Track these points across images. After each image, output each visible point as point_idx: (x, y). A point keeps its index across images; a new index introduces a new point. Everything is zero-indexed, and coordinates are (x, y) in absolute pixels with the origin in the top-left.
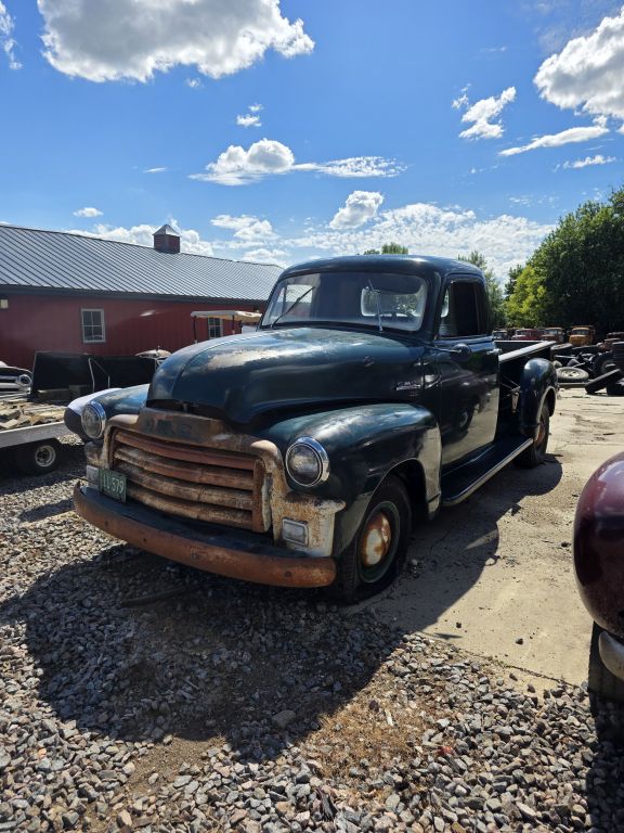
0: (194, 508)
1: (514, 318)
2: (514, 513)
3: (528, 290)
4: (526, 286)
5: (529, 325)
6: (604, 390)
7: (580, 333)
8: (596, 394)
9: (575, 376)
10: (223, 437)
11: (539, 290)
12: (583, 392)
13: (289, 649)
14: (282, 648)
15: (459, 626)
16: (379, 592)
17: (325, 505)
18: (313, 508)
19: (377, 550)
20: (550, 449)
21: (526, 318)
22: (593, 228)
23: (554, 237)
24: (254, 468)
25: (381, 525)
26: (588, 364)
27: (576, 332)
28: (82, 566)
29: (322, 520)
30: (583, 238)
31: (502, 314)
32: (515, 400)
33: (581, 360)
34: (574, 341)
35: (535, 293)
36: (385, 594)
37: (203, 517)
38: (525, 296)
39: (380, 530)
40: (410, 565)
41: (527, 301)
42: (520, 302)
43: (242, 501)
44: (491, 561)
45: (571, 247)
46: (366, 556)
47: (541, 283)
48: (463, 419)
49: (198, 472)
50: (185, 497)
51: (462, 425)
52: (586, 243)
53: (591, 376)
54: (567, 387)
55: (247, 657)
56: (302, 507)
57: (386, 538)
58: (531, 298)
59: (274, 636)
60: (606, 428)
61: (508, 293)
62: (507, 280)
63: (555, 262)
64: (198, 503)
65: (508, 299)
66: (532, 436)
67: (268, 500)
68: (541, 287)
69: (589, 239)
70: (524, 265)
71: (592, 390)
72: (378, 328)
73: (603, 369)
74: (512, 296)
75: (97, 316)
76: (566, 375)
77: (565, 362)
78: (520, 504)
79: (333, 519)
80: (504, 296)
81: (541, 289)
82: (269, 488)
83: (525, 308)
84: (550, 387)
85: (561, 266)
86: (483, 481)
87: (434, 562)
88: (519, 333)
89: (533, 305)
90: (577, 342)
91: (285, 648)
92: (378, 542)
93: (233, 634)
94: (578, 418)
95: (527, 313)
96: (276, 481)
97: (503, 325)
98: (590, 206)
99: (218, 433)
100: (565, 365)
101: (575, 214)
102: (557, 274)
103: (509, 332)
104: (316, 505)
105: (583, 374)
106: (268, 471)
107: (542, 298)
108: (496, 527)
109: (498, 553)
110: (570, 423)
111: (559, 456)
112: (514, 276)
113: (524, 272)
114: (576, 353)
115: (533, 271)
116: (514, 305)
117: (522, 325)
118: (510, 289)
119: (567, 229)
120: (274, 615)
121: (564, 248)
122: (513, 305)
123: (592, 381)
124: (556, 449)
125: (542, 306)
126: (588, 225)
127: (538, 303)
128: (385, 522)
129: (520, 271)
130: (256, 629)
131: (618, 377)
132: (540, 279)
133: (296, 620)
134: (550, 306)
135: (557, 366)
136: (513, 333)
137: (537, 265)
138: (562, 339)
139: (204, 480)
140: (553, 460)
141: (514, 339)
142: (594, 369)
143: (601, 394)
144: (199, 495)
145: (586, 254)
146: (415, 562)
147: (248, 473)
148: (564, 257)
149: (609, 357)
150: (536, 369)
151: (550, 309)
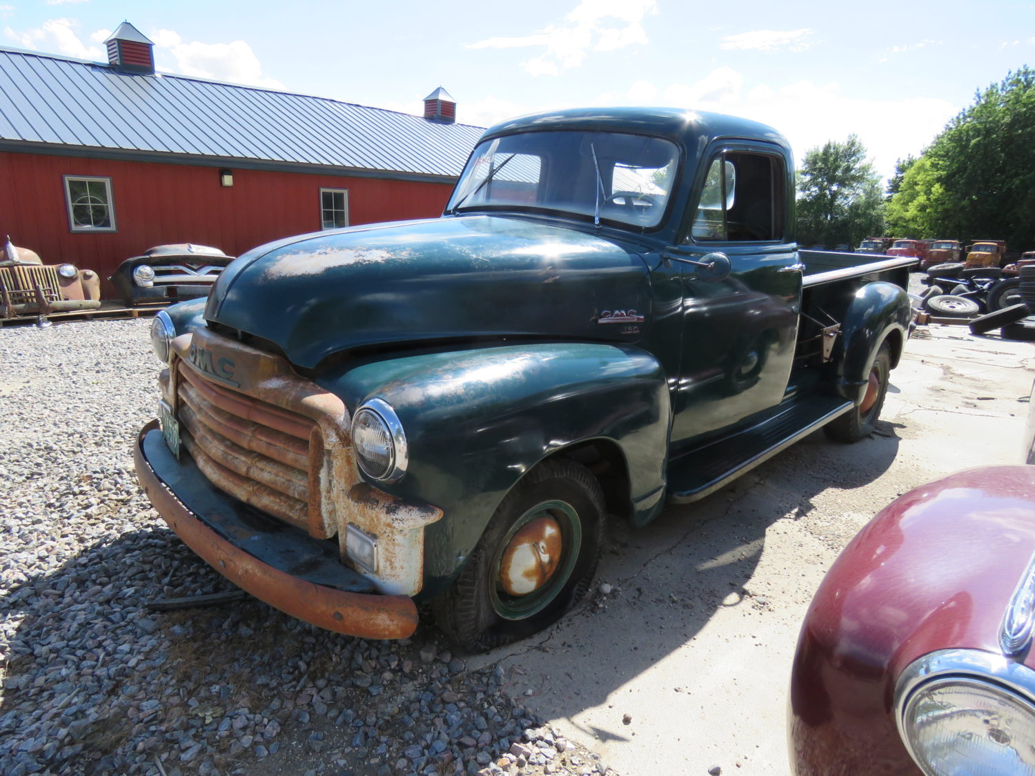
0: (246, 486)
1: (895, 225)
2: (798, 516)
3: (918, 188)
4: (916, 184)
5: (914, 234)
6: (998, 331)
7: (983, 249)
8: (985, 336)
9: (959, 308)
10: (274, 384)
11: (933, 189)
12: (965, 331)
13: (345, 723)
14: (335, 719)
15: (627, 721)
16: (529, 635)
17: (402, 513)
18: (384, 518)
19: (528, 574)
20: (886, 415)
21: (912, 226)
22: (1025, 105)
23: (965, 117)
24: (310, 438)
25: (540, 536)
26: (981, 293)
27: (978, 248)
28: (150, 536)
29: (399, 538)
30: (1007, 119)
31: (879, 218)
32: (829, 345)
33: (971, 286)
34: (974, 258)
35: (928, 192)
36: (536, 640)
37: (255, 501)
38: (913, 197)
39: (535, 547)
40: (599, 593)
41: (916, 202)
42: (906, 204)
43: (299, 485)
44: (733, 597)
45: (988, 132)
46: (509, 582)
47: (939, 180)
48: (747, 361)
49: (248, 432)
50: (232, 468)
51: (745, 370)
52: (1011, 126)
53: (983, 309)
54: (945, 323)
55: (272, 729)
56: (369, 512)
57: (545, 558)
58: (922, 199)
59: (334, 694)
60: (984, 388)
61: (891, 191)
62: (892, 174)
63: (961, 153)
64: (246, 479)
65: (889, 200)
66: (854, 396)
67: (329, 492)
68: (937, 186)
69: (1018, 120)
70: (917, 155)
71: (979, 329)
72: (591, 219)
73: (1001, 301)
74: (896, 196)
75: (339, 198)
76: (945, 306)
77: (947, 288)
78: (813, 501)
79: (421, 535)
80: (885, 195)
81: (937, 189)
82: (329, 473)
83: (912, 211)
84: (893, 326)
85: (970, 157)
86: (752, 466)
87: (639, 590)
88: (899, 245)
89: (922, 208)
90: (978, 262)
91: (340, 719)
92: (532, 563)
93: (274, 683)
94: (947, 369)
95: (914, 220)
96: (338, 463)
97: (879, 232)
98: (1026, 73)
99: (269, 377)
100: (947, 292)
101: (1000, 86)
102: (962, 169)
103: (885, 242)
104: (388, 513)
105: (972, 306)
106: (327, 447)
107: (936, 200)
108: (763, 535)
109: (747, 586)
110: (933, 376)
111: (902, 426)
112: (902, 169)
113: (916, 165)
114: (967, 276)
115: (928, 164)
116: (897, 207)
117: (905, 235)
118: (895, 187)
119: (986, 107)
120: (352, 659)
121: (977, 132)
122: (895, 206)
123: (983, 316)
124: (898, 416)
125: (936, 211)
126: (1017, 101)
127: (931, 207)
128: (550, 531)
129: (911, 163)
130: (313, 678)
131: (1021, 313)
132: (936, 174)
133: (378, 672)
134: (946, 211)
135: (935, 294)
136: (890, 244)
137: (936, 155)
138: (956, 256)
139: (254, 446)
140: (888, 433)
141: (859, 252)
142: (986, 301)
143: (992, 337)
144: (248, 469)
145: (1008, 142)
146: (607, 588)
147: (302, 444)
148: (978, 144)
149: (1014, 285)
150: (875, 299)
151: (946, 215)
